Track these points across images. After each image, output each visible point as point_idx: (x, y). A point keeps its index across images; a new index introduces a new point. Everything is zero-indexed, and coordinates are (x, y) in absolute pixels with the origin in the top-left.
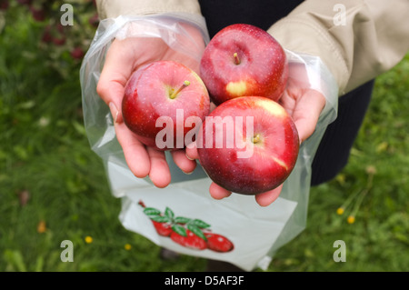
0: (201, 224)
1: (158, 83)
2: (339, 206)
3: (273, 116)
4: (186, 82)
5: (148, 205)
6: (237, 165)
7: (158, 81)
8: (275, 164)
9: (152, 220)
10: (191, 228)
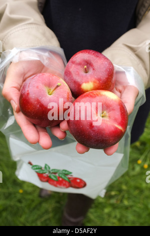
0: (66, 172)
1: (41, 86)
2: (138, 159)
3: (112, 100)
4: (59, 84)
5: (34, 163)
6: (94, 131)
7: (41, 84)
8: (116, 128)
9: (37, 172)
10: (61, 175)
